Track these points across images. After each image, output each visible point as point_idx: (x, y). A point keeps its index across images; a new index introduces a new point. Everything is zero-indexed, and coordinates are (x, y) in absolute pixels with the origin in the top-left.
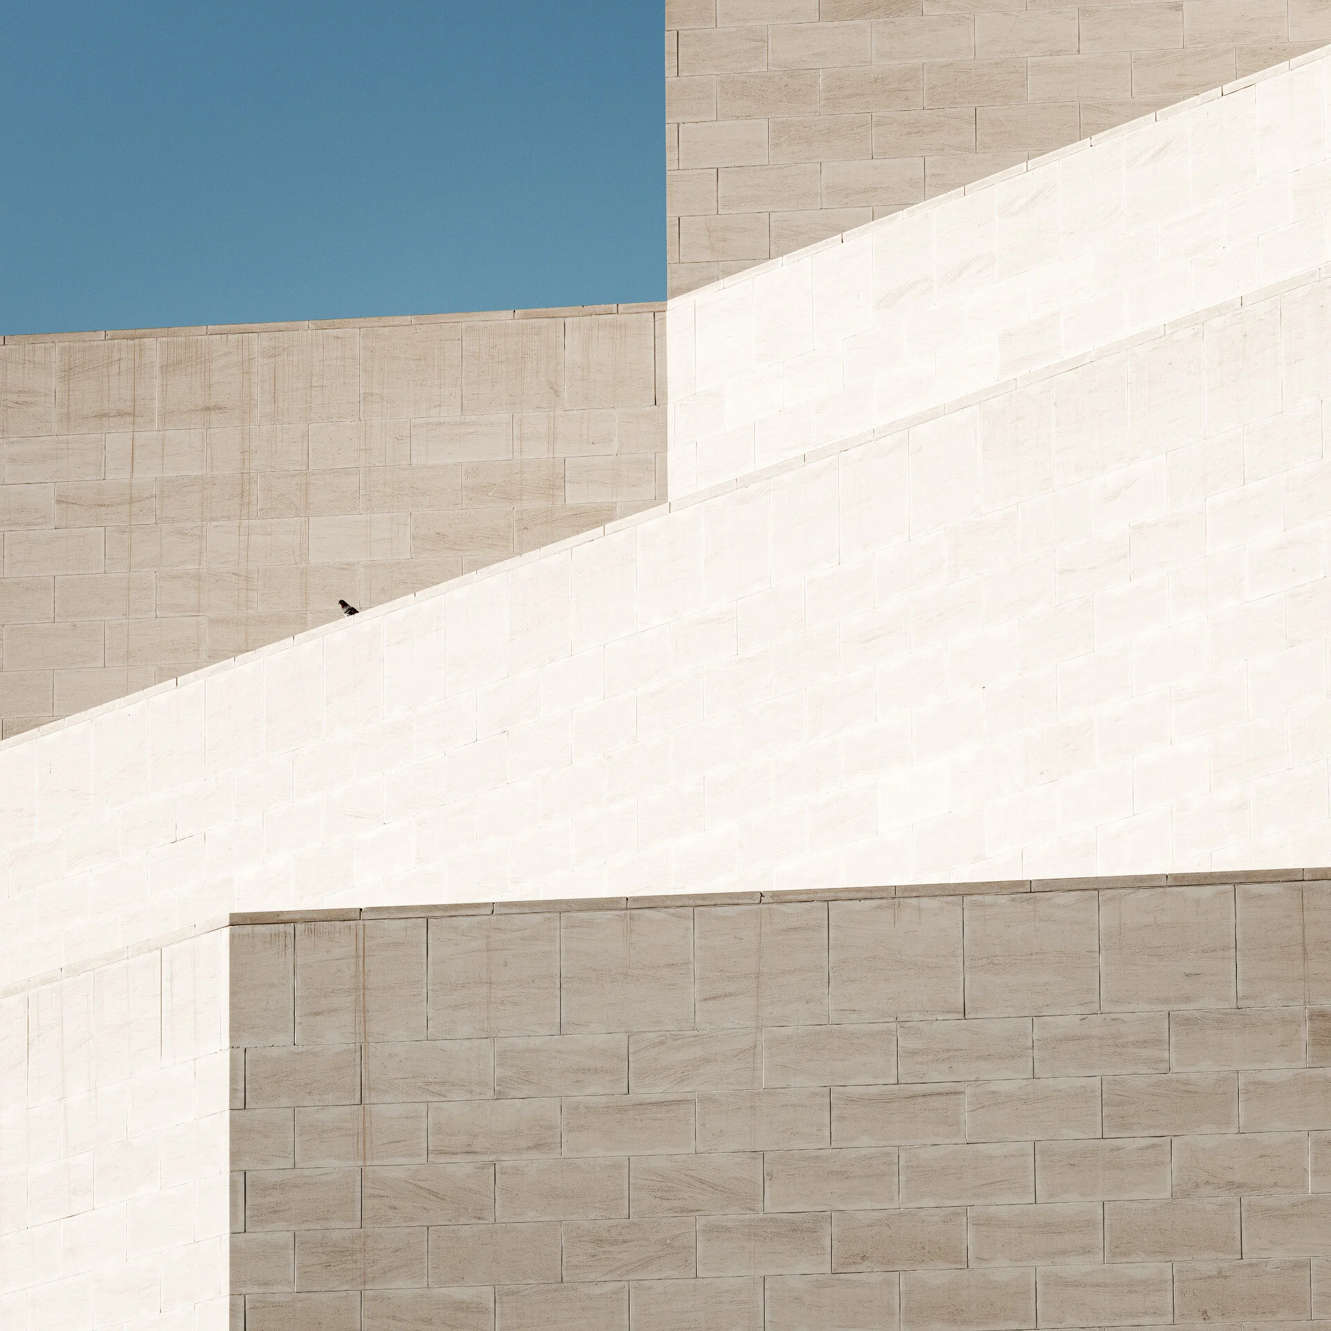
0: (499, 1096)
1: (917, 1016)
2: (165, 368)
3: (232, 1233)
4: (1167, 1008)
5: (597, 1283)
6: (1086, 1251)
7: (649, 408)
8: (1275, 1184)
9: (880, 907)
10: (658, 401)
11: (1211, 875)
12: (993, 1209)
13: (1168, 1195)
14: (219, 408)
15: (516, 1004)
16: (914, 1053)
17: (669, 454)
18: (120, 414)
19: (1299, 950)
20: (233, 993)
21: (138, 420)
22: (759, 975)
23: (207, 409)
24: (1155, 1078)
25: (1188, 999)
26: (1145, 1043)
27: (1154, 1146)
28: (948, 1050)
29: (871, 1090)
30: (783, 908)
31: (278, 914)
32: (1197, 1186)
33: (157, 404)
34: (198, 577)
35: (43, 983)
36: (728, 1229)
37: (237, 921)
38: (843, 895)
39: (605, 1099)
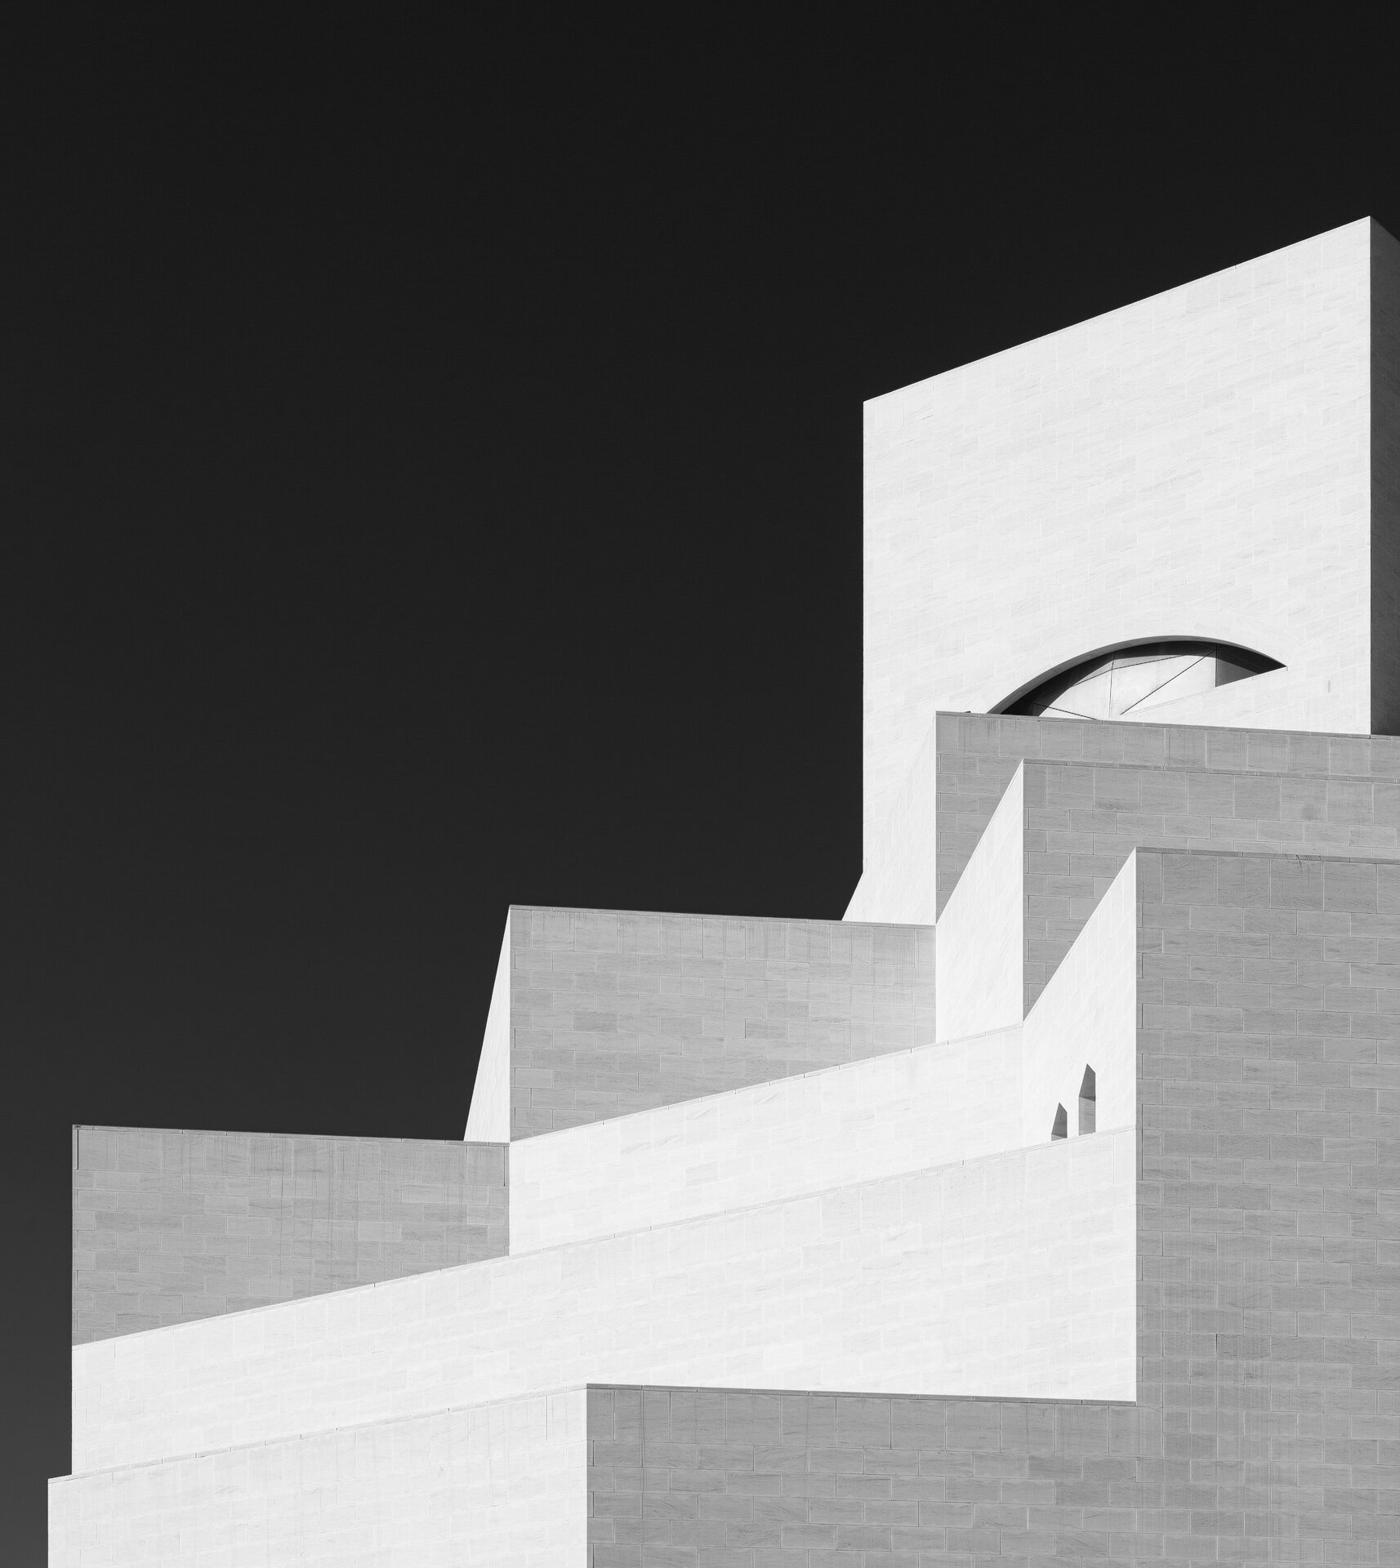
0: (700, 1468)
1: (872, 1447)
2: (296, 1152)
3: (588, 1518)
4: (973, 1451)
5: (740, 1548)
6: (938, 1547)
7: (502, 1187)
8: (1014, 1525)
9: (858, 1401)
10: (506, 1184)
11: (991, 1398)
12: (901, 1528)
13: (971, 1526)
14: (320, 1171)
15: (707, 1430)
16: (870, 1462)
17: (510, 1207)
18: (277, 1170)
19: (1025, 1431)
20: (588, 1417)
21: (285, 1173)
22: (807, 1425)
23: (315, 1171)
24: (967, 1479)
25: (980, 1448)
26: (963, 1464)
27: (967, 1506)
28: (884, 1462)
29: (853, 1476)
30: (818, 1398)
31: (607, 1385)
32: (983, 1524)
33: (293, 1167)
34: (310, 1242)
35: (477, 1407)
36: (794, 1529)
37: (590, 1387)
38: (842, 1395)
39: (743, 1472)
